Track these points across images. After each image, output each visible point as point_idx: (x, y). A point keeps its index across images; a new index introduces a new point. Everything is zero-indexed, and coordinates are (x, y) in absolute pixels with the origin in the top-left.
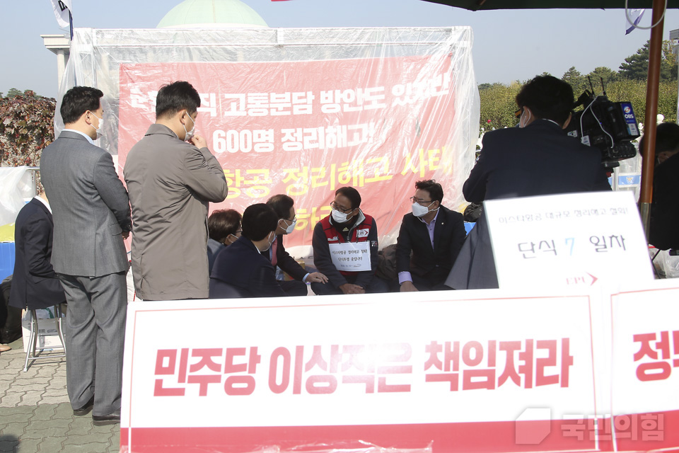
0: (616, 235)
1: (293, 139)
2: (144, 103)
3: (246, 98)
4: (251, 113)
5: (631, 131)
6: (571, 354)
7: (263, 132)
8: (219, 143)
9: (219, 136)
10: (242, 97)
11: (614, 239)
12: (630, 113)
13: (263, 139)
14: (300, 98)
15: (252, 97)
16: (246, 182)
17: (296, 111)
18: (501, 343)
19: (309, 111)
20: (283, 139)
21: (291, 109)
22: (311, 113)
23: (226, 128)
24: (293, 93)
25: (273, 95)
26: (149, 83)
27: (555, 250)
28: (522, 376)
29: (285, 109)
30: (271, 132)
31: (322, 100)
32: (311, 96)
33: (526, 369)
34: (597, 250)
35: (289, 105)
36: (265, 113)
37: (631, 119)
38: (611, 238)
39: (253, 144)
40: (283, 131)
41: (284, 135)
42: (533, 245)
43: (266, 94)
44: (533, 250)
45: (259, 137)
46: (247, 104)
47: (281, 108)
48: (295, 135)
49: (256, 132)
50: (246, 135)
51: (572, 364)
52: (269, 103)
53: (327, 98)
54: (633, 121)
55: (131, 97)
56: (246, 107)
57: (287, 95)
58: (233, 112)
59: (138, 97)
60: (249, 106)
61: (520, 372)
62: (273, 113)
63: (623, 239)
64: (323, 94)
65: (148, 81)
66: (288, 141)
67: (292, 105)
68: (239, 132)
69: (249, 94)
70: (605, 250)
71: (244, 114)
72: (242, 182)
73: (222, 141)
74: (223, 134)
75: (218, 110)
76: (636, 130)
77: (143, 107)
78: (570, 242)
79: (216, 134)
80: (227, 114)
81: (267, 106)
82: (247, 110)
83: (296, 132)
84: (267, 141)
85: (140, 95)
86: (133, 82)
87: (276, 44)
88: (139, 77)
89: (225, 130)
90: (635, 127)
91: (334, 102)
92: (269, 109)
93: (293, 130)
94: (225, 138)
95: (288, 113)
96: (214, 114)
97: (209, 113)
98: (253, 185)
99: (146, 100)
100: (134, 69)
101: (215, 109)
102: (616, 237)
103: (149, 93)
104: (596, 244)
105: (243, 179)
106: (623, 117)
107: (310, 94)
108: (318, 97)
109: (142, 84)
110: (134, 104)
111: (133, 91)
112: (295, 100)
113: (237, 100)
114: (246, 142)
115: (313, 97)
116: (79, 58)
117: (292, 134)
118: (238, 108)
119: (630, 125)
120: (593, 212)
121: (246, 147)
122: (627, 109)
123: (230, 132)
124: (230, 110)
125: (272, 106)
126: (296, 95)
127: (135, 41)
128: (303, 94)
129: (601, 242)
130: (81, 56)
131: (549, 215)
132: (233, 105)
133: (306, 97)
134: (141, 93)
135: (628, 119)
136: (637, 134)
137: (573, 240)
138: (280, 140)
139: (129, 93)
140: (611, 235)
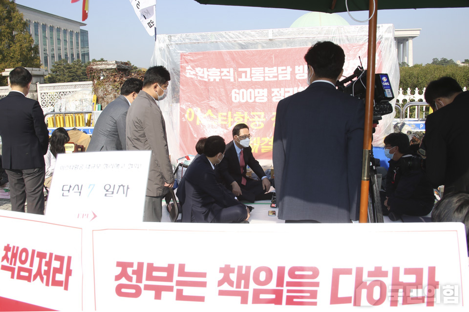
0: (123, 185)
1: (279, 95)
2: (194, 75)
3: (251, 71)
4: (254, 80)
5: (387, 94)
6: (71, 268)
7: (261, 90)
8: (236, 97)
9: (235, 93)
10: (248, 70)
11: (122, 187)
12: (387, 82)
13: (261, 94)
14: (282, 70)
15: (254, 70)
16: (251, 120)
17: (280, 78)
18: (38, 252)
19: (289, 78)
20: (273, 95)
21: (277, 77)
22: (289, 79)
23: (240, 88)
24: (279, 68)
25: (267, 69)
26: (196, 63)
27: (80, 192)
28: (45, 277)
29: (274, 77)
30: (266, 90)
31: (297, 71)
32: (289, 69)
33: (47, 273)
34: (106, 195)
35: (276, 75)
36: (262, 79)
37: (387, 86)
38: (120, 186)
39: (255, 97)
40: (273, 90)
41: (273, 92)
42: (70, 187)
43: (263, 68)
44: (69, 191)
45: (259, 93)
46: (251, 74)
47: (271, 76)
48: (280, 92)
49: (257, 90)
50: (251, 92)
51: (71, 275)
52: (264, 73)
53: (299, 70)
54: (389, 87)
55: (187, 71)
56: (251, 75)
57: (275, 68)
58: (243, 79)
59: (190, 71)
60: (252, 75)
61: (44, 274)
62: (267, 79)
63: (128, 188)
64: (297, 68)
65: (195, 62)
66: (276, 96)
67: (278, 74)
68: (247, 90)
69: (252, 68)
70: (112, 195)
71: (250, 80)
72: (248, 119)
73: (237, 95)
74: (237, 91)
75: (234, 78)
76: (391, 93)
77: (193, 77)
78: (91, 187)
79: (233, 91)
80: (240, 80)
81: (263, 75)
82: (251, 77)
83: (280, 90)
84: (263, 96)
85: (192, 70)
86: (187, 63)
87: (268, 38)
88: (191, 60)
89: (239, 90)
90: (390, 91)
91: (304, 72)
92: (264, 77)
93: (278, 89)
94: (239, 94)
95: (276, 79)
96: (232, 80)
97: (230, 79)
98: (255, 121)
99: (195, 73)
100: (187, 55)
101: (233, 77)
102: (124, 186)
103: (196, 69)
104: (107, 191)
105: (249, 117)
106: (381, 85)
107: (289, 68)
108: (294, 70)
109: (193, 64)
110: (188, 75)
111: (187, 68)
112: (280, 72)
113: (246, 72)
114: (251, 96)
115: (291, 70)
116: (159, 51)
117: (278, 92)
118: (246, 77)
119: (386, 90)
120: (116, 165)
121: (251, 99)
122: (384, 79)
123: (242, 90)
124: (241, 78)
125: (266, 75)
126: (280, 68)
127: (188, 40)
128: (284, 68)
129: (111, 190)
130: (160, 50)
131: (88, 166)
132: (243, 75)
133: (286, 70)
134: (192, 69)
135: (385, 86)
136: (392, 96)
137: (94, 185)
138: (271, 95)
139: (185, 69)
140: (120, 185)
